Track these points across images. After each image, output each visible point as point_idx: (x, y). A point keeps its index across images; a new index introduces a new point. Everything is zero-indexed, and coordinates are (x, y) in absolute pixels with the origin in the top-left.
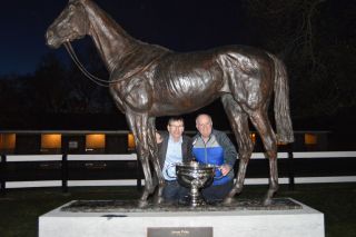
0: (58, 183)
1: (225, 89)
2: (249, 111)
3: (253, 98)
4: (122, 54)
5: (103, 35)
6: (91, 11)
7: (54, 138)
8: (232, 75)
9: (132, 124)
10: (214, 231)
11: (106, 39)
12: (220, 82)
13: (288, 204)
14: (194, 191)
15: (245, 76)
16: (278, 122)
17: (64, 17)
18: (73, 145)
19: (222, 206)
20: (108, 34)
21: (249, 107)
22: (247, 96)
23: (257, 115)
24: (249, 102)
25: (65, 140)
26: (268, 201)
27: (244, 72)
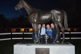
0: (22, 38)
1: (53, 18)
2: (58, 23)
3: (59, 20)
4: (31, 11)
5: (27, 7)
6: (24, 2)
7: (23, 30)
8: (54, 15)
9: (33, 26)
10: (50, 49)
11: (28, 8)
12: (51, 17)
13: (67, 44)
14: (46, 40)
15: (57, 15)
16: (65, 25)
17: (19, 4)
18: (26, 31)
19: (52, 44)
20: (28, 7)
21: (58, 22)
22: (58, 20)
23: (60, 24)
24: (58, 21)
25: (25, 30)
26: (62, 43)
27: (57, 14)
